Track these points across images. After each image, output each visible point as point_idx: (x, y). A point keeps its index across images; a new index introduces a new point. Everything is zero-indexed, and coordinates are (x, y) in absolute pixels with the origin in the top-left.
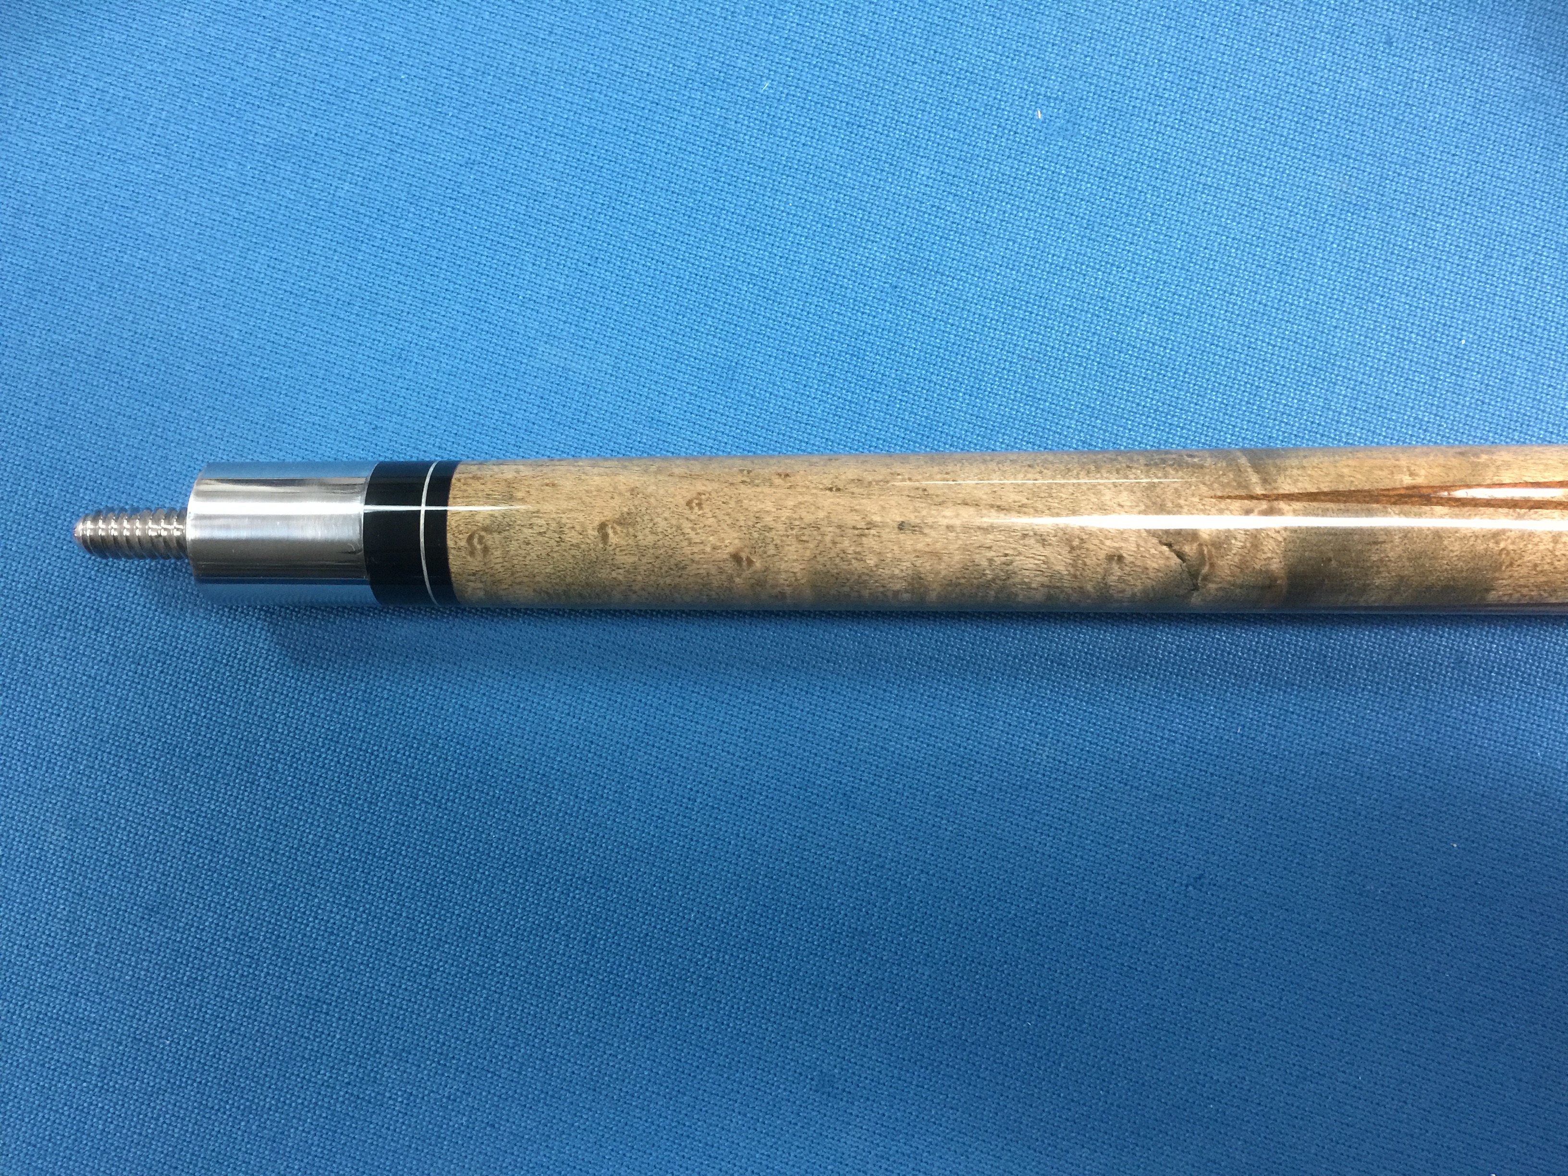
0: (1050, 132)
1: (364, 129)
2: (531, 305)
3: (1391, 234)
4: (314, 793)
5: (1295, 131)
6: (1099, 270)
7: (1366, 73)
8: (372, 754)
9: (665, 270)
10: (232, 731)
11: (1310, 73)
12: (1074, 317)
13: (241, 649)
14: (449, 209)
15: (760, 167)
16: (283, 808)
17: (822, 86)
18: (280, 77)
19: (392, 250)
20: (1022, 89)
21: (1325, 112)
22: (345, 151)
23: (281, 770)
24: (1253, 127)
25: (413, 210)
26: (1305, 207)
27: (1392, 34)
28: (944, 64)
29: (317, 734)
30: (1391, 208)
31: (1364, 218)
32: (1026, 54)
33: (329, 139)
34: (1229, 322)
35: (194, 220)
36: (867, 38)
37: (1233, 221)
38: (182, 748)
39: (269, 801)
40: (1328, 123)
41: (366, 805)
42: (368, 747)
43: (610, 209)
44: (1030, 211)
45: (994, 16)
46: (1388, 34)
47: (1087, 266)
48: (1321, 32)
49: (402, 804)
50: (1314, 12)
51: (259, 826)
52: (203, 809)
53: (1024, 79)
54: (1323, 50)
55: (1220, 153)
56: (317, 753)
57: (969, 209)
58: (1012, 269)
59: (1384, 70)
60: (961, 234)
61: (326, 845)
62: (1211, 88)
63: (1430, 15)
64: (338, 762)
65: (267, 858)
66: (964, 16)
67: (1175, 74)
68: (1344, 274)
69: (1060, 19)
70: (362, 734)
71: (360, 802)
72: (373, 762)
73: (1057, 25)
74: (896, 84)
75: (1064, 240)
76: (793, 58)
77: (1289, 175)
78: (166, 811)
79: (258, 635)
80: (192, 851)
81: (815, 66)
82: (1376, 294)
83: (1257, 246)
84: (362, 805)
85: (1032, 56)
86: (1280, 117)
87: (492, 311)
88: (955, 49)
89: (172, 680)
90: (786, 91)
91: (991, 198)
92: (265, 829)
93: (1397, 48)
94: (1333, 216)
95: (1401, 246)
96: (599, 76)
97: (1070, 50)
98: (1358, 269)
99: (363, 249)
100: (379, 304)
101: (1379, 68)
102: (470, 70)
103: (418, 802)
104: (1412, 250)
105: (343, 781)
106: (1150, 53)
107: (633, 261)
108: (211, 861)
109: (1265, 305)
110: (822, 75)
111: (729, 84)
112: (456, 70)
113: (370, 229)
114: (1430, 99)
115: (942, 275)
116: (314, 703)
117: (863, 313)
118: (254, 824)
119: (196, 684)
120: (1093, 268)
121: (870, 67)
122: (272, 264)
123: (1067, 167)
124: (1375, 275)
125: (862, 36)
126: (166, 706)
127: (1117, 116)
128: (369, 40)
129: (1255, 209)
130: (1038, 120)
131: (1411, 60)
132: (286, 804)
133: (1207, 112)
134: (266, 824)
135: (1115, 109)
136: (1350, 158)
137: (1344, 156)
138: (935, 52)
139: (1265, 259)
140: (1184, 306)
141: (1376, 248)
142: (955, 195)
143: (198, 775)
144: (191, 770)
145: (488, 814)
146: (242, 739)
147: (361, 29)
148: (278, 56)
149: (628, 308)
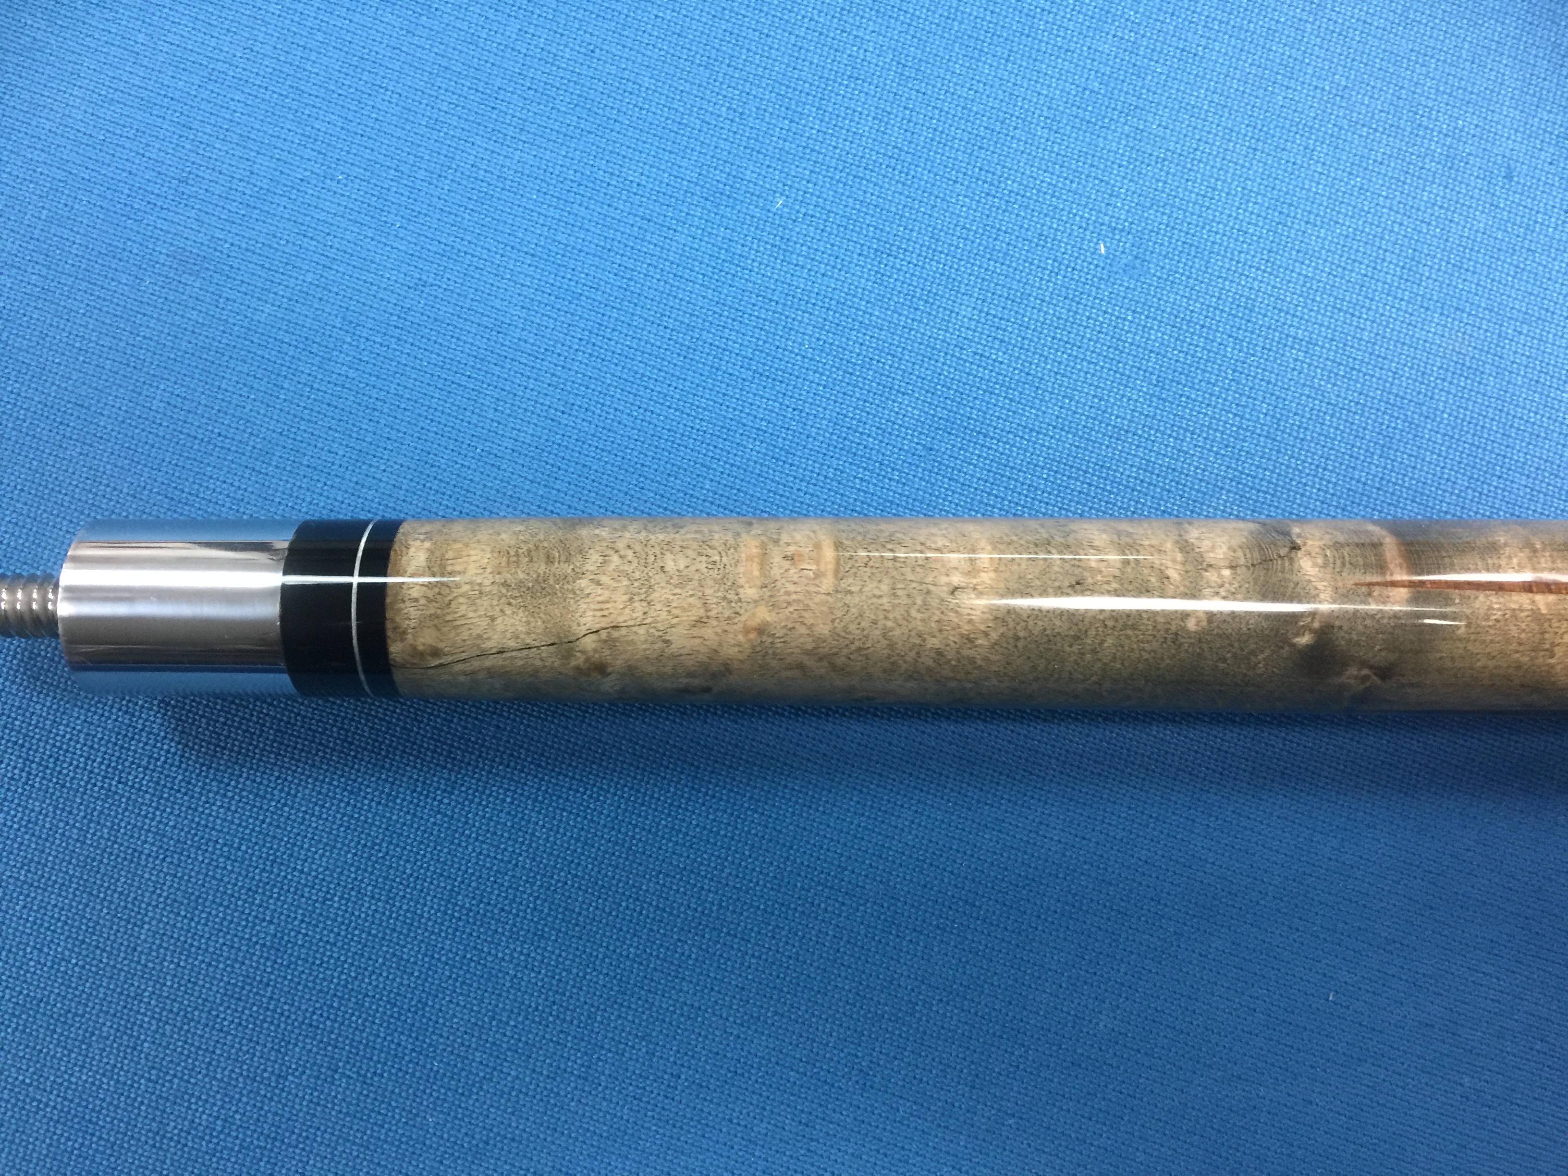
0: (1115, 269)
1: (291, 240)
2: (491, 460)
3: (1510, 403)
4: (210, 1063)
5: (1401, 278)
6: (1170, 436)
7: (1483, 212)
8: (282, 1014)
9: (655, 421)
10: (109, 983)
11: (1418, 210)
12: (1140, 491)
13: (123, 880)
14: (394, 340)
15: (771, 300)
16: (171, 1081)
17: (846, 206)
18: (190, 173)
19: (323, 388)
20: (1082, 217)
21: (1435, 257)
22: (267, 265)
23: (168, 1033)
24: (1351, 271)
25: (349, 340)
26: (1411, 368)
27: (1513, 167)
28: (992, 184)
29: (214, 988)
30: (1511, 372)
31: (1480, 383)
32: (1088, 176)
33: (247, 250)
34: (1322, 502)
35: (77, 345)
36: (900, 149)
37: (1328, 382)
38: (47, 1003)
39: (154, 1072)
40: (1439, 270)
41: (273, 1078)
42: (276, 1006)
43: (590, 346)
44: (1090, 363)
45: (1050, 129)
46: (1509, 167)
47: (1157, 431)
48: (1431, 161)
49: (317, 1078)
50: (1424, 138)
51: (142, 1103)
52: (74, 1080)
53: (1085, 206)
55: (1313, 300)
56: (214, 1013)
57: (1018, 358)
58: (1068, 432)
59: (1504, 209)
60: (1009, 388)
61: (224, 1127)
62: (1303, 223)
64: (240, 1024)
65: (151, 1142)
66: (1015, 128)
67: (1262, 205)
68: (1456, 450)
69: (1128, 136)
70: (270, 989)
71: (266, 1075)
72: (282, 1025)
73: (1124, 142)
74: (934, 207)
75: (1129, 399)
76: (811, 172)
77: (1393, 330)
78: (28, 1081)
79: (143, 863)
80: (59, 1132)
81: (838, 181)
82: (1493, 475)
83: (1355, 413)
84: (269, 1079)
85: (1095, 178)
86: (1384, 260)
87: (443, 466)
88: (1004, 167)
89: (36, 918)
90: (803, 210)
91: (1044, 345)
92: (149, 1106)
93: (1518, 183)
94: (1444, 380)
95: (1521, 418)
96: (580, 184)
97: (1139, 173)
98: (1472, 444)
99: (286, 386)
100: (305, 455)
101: (1497, 207)
102: (422, 172)
103: (337, 1076)
104: (1534, 424)
105: (245, 1048)
106: (1233, 180)
107: (616, 410)
108: (82, 1144)
109: (1365, 484)
110: (847, 193)
111: (735, 199)
112: (406, 171)
113: (295, 361)
114: (1555, 246)
115: (985, 436)
116: (211, 949)
117: (890, 479)
118: (135, 1100)
119: (66, 923)
120: (1163, 433)
121: (904, 184)
122: (173, 402)
123: (1134, 312)
124: (1491, 452)
125: (894, 147)
126: (29, 950)
127: (1193, 253)
128: (300, 131)
129: (1353, 369)
130: (1100, 255)
131: (1534, 199)
132: (175, 1076)
133: (1298, 251)
134: (150, 1100)
135: (1191, 245)
136: (1463, 311)
137: (1457, 309)
138: (981, 169)
139: (1365, 429)
140: (1269, 482)
141: (1493, 419)
142: (1002, 341)
143: (68, 1037)
144: (59, 1030)
145: (424, 1092)
146: (121, 993)
147: (291, 116)
148: (188, 146)
149: (609, 466)
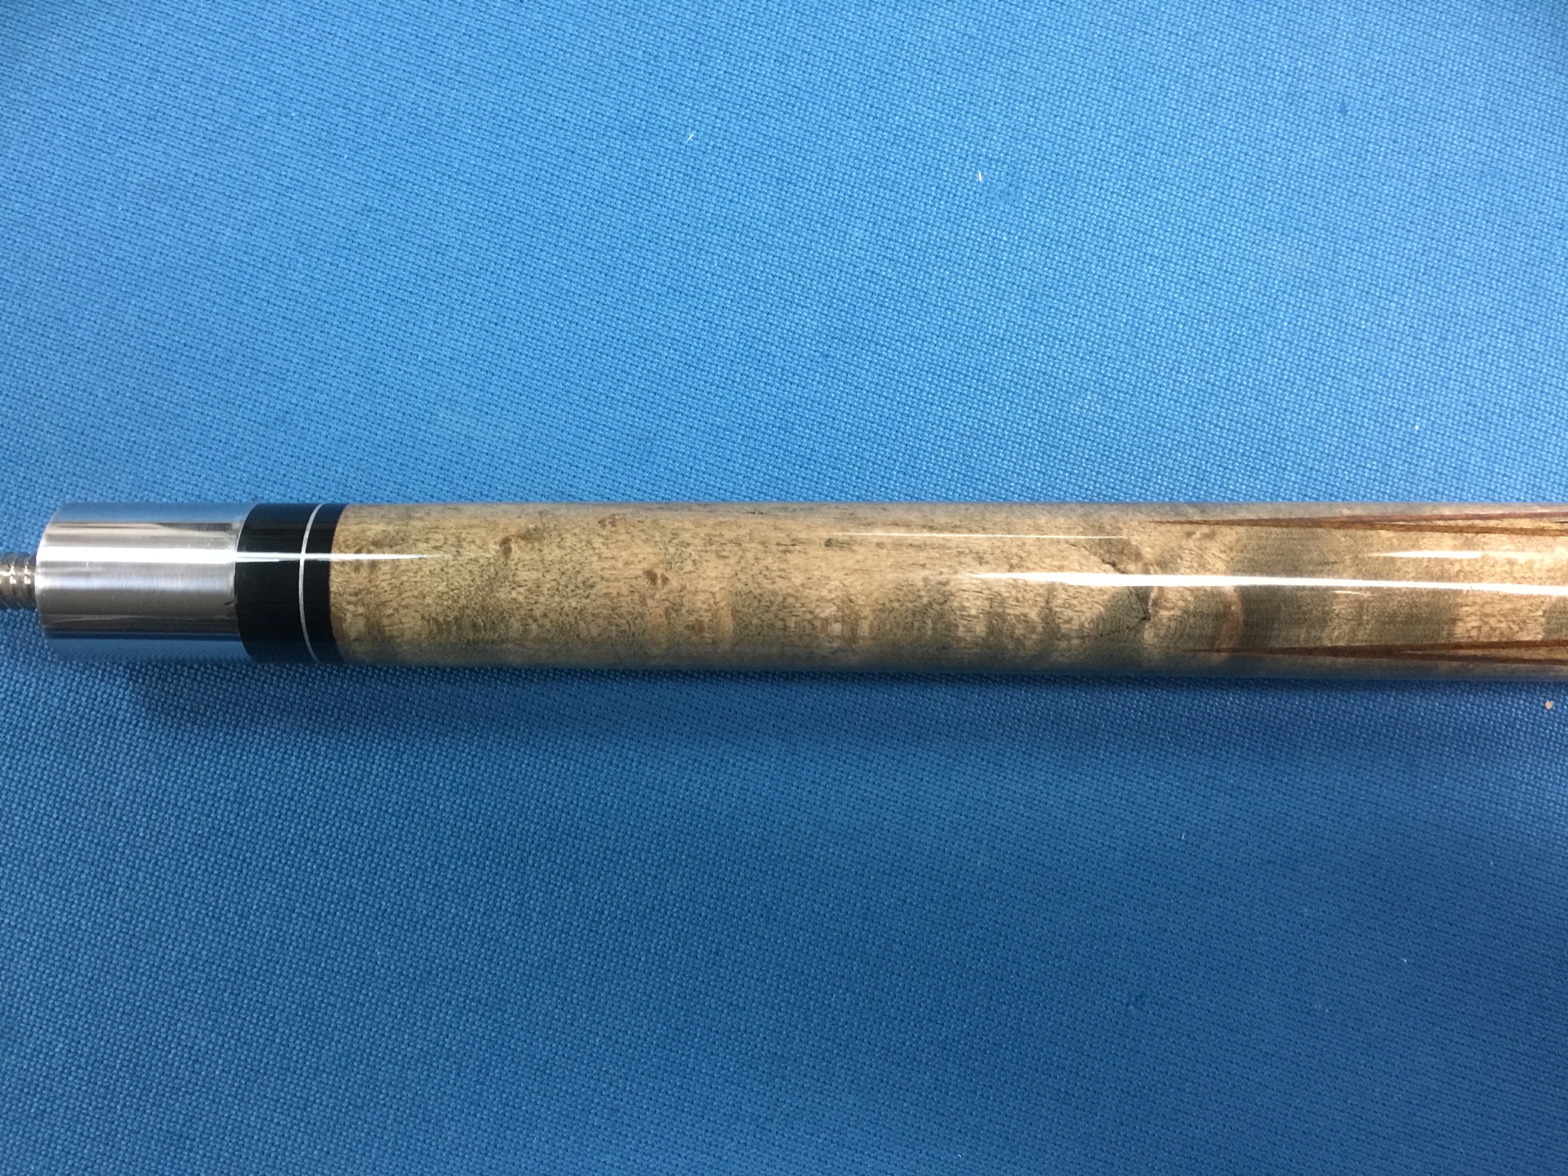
0: (991, 195)
1: (249, 170)
2: (431, 366)
3: (1344, 312)
4: (179, 905)
5: (1246, 202)
6: (1041, 343)
7: (1319, 143)
8: (244, 861)
9: (579, 332)
10: (87, 835)
11: (1262, 141)
12: (1014, 393)
13: (99, 742)
14: (343, 260)
15: (683, 224)
16: (143, 922)
17: (750, 139)
18: (158, 111)
19: (278, 303)
20: (962, 149)
21: (1277, 183)
22: (228, 193)
23: (141, 879)
24: (1202, 196)
25: (301, 260)
26: (1255, 282)
27: (1347, 102)
28: (881, 120)
29: (183, 839)
30: (1344, 285)
31: (1316, 294)
32: (967, 112)
33: (210, 180)
34: (1176, 401)
35: (56, 265)
36: (799, 89)
37: (1181, 295)
38: (31, 853)
39: (127, 914)
40: (1280, 195)
41: (236, 918)
42: (239, 854)
43: (520, 264)
44: (969, 278)
45: (934, 71)
46: (1343, 103)
47: (1029, 339)
48: (1274, 98)
49: (277, 917)
50: (1267, 77)
51: (117, 942)
52: (55, 922)
53: (965, 139)
54: (1275, 117)
55: (1168, 222)
56: (183, 860)
57: (905, 274)
58: (950, 340)
59: (1338, 140)
60: (897, 301)
61: (191, 962)
62: (1159, 154)
63: (1386, 83)
64: (206, 870)
65: (124, 976)
66: (902, 70)
67: (1122, 138)
68: (1295, 354)
69: (1002, 76)
70: (233, 839)
71: (230, 915)
72: (244, 871)
73: (999, 82)
74: (829, 139)
75: (1005, 310)
76: (719, 108)
77: (1239, 248)
78: (13, 924)
79: (118, 727)
80: (41, 969)
81: (743, 117)
82: (1328, 376)
83: (1205, 322)
84: (232, 918)
85: (974, 114)
86: (1231, 186)
87: (388, 373)
88: (892, 104)
89: (20, 778)
90: (712, 143)
91: (929, 263)
92: (123, 944)
93: (1351, 116)
94: (1284, 292)
95: (1353, 326)
96: (510, 120)
97: (1013, 109)
98: (1310, 349)
99: (245, 301)
100: (262, 362)
101: (1333, 138)
102: (368, 109)
103: (294, 915)
104: (1365, 330)
105: (210, 892)
106: (1096, 115)
107: (544, 322)
108: (62, 980)
109: (1213, 385)
110: (752, 128)
111: (651, 133)
112: (354, 109)
113: (254, 279)
114: (1385, 172)
115: (876, 344)
116: (180, 804)
117: (791, 383)
118: (111, 938)
119: (48, 782)
120: (1035, 341)
121: (803, 120)
122: (143, 316)
123: (1009, 233)
124: (1327, 355)
125: (794, 86)
126: (14, 806)
127: (1061, 180)
128: (256, 73)
129: (1203, 283)
130: (979, 183)
131: (1366, 131)
132: (146, 917)
133: (1155, 179)
134: (125, 940)
135: (1059, 174)
136: (1302, 231)
137: (1296, 229)
138: (871, 106)
139: (1214, 336)
140: (1129, 384)
141: (1327, 327)
142: (891, 259)
143: (49, 884)
144: (41, 878)
145: (373, 928)
146: (98, 844)
147: (249, 60)
148: (156, 87)
149: (538, 373)
